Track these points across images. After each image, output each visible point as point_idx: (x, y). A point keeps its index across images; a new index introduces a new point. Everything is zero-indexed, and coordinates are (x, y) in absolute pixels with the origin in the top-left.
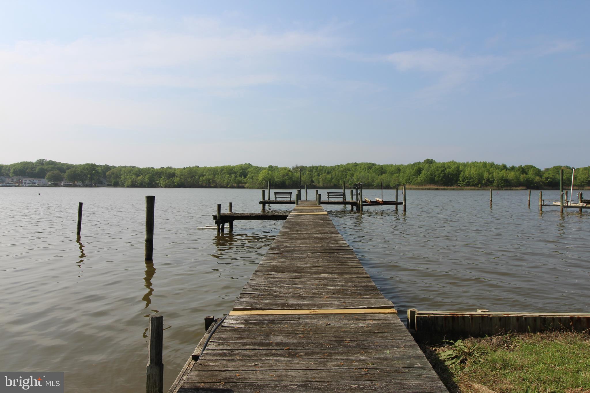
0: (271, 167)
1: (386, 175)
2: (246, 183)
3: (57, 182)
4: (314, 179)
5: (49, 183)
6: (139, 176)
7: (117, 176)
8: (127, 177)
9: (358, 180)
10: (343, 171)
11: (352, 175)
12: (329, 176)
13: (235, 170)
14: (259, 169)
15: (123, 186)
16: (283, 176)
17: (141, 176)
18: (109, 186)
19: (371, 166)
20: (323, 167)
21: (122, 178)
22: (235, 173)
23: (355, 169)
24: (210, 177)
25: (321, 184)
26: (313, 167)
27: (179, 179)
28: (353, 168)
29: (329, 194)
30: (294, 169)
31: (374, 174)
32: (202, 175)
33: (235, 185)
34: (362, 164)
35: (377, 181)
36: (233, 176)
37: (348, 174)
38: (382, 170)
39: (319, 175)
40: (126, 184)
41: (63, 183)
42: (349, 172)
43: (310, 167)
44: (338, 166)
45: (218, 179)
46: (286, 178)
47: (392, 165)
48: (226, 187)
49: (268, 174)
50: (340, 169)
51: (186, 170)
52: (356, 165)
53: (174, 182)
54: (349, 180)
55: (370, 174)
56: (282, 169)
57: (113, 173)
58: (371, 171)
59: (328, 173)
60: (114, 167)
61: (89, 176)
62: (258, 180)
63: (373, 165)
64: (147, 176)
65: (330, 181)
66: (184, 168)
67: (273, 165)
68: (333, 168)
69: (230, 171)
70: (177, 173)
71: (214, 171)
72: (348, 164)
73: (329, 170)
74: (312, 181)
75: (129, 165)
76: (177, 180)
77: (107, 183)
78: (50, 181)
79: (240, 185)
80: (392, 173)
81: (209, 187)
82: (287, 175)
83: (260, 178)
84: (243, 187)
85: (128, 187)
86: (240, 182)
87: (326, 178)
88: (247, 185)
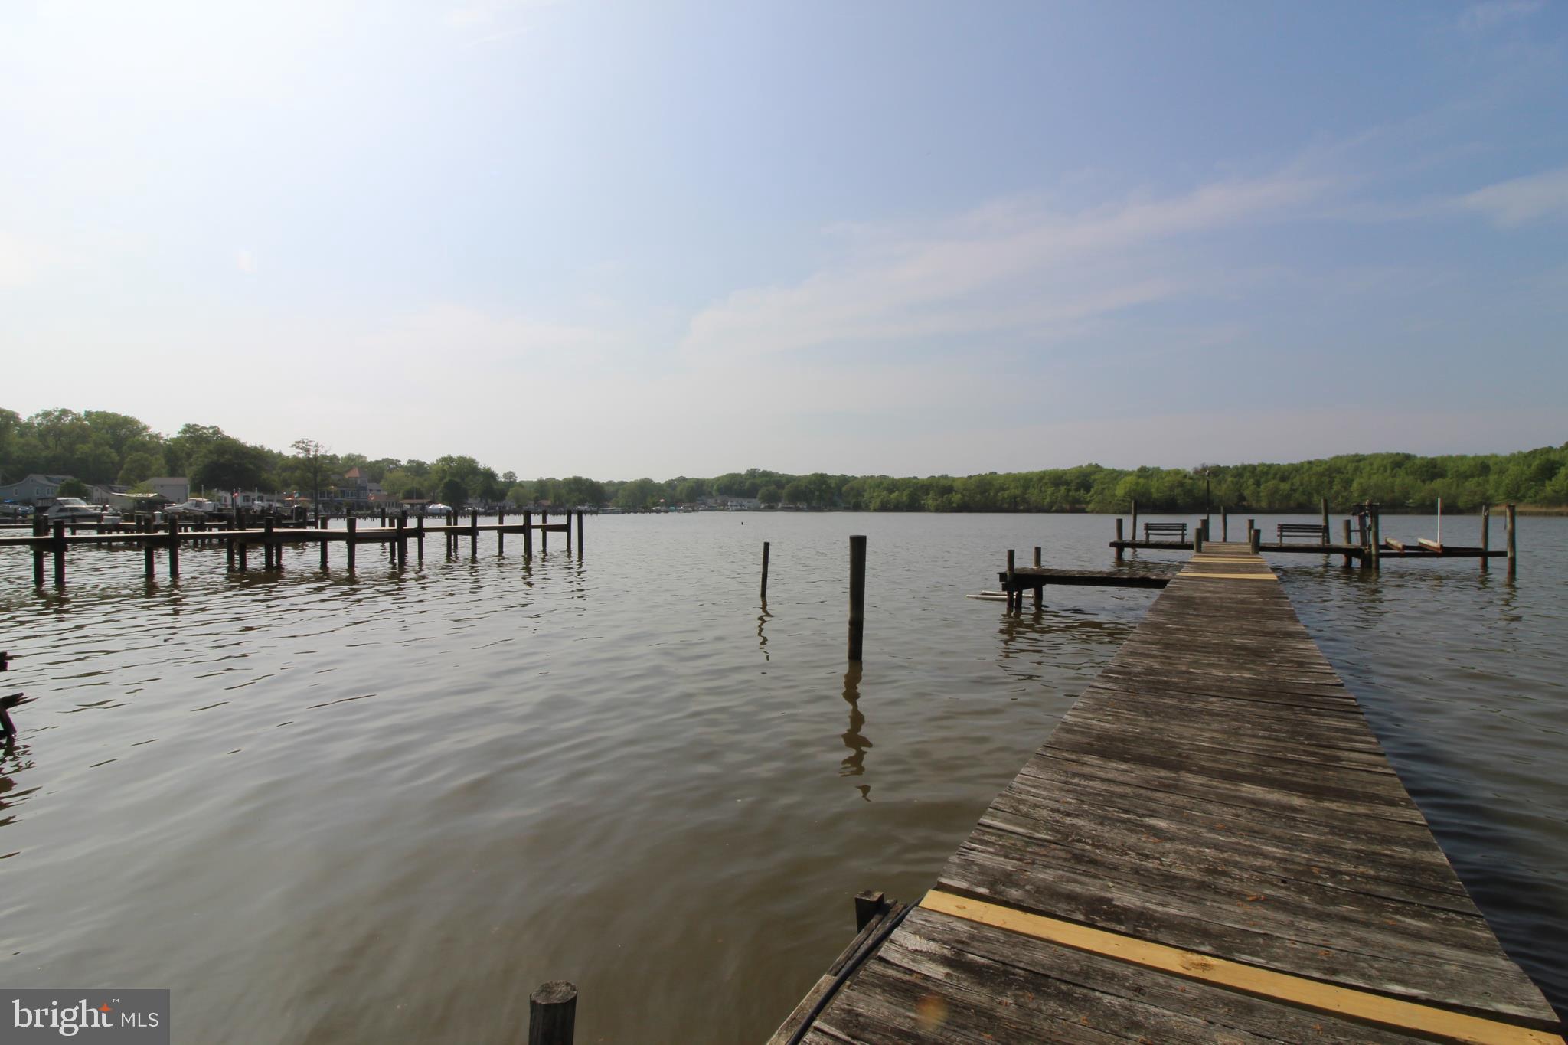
0: (1143, 471)
1: (1447, 480)
2: (1088, 503)
3: (772, 504)
4: (1246, 493)
5: (762, 506)
6: (891, 491)
7: (859, 493)
8: (875, 494)
9: (1364, 492)
10: (1322, 475)
11: (1348, 483)
12: (1285, 487)
13: (1068, 478)
14: (1116, 475)
15: (867, 509)
16: (1171, 488)
17: (897, 493)
18: (847, 509)
19: (1400, 462)
20: (1270, 466)
21: (867, 495)
22: (1067, 483)
23: (1357, 469)
24: (1018, 492)
25: (1264, 504)
26: (1245, 468)
27: (959, 496)
28: (1351, 467)
29: (1282, 528)
30: (1196, 472)
31: (1409, 480)
32: (1002, 489)
33: (1067, 506)
34: (1375, 456)
35: (1418, 496)
36: (1063, 489)
37: (1337, 480)
38: (1433, 469)
39: (1258, 484)
40: (872, 506)
41: (780, 505)
42: (1338, 478)
43: (1236, 468)
44: (1310, 463)
45: (1033, 495)
46: (1177, 491)
47: (1463, 458)
48: (1047, 510)
49: (1137, 484)
50: (1315, 469)
51: (973, 479)
52: (1358, 459)
53: (950, 503)
54: (1338, 493)
55: (1398, 481)
56: (1168, 473)
57: (852, 489)
58: (1401, 472)
59: (1284, 479)
60: (854, 478)
61: (817, 493)
62: (1114, 496)
63: (1407, 457)
64: (906, 493)
65: (1288, 497)
66: (970, 477)
67: (1150, 465)
68: (1296, 469)
69: (1057, 479)
70: (957, 486)
71: (1026, 481)
72: (1337, 457)
73: (1284, 474)
74: (1242, 498)
75: (877, 474)
76: (956, 498)
77: (843, 505)
78: (763, 502)
79: (1077, 506)
80: (1466, 476)
81: (1016, 511)
82: (1181, 484)
83: (1120, 491)
84: (1083, 511)
85: (876, 510)
86: (1077, 501)
87: (1276, 490)
88: (1091, 506)
